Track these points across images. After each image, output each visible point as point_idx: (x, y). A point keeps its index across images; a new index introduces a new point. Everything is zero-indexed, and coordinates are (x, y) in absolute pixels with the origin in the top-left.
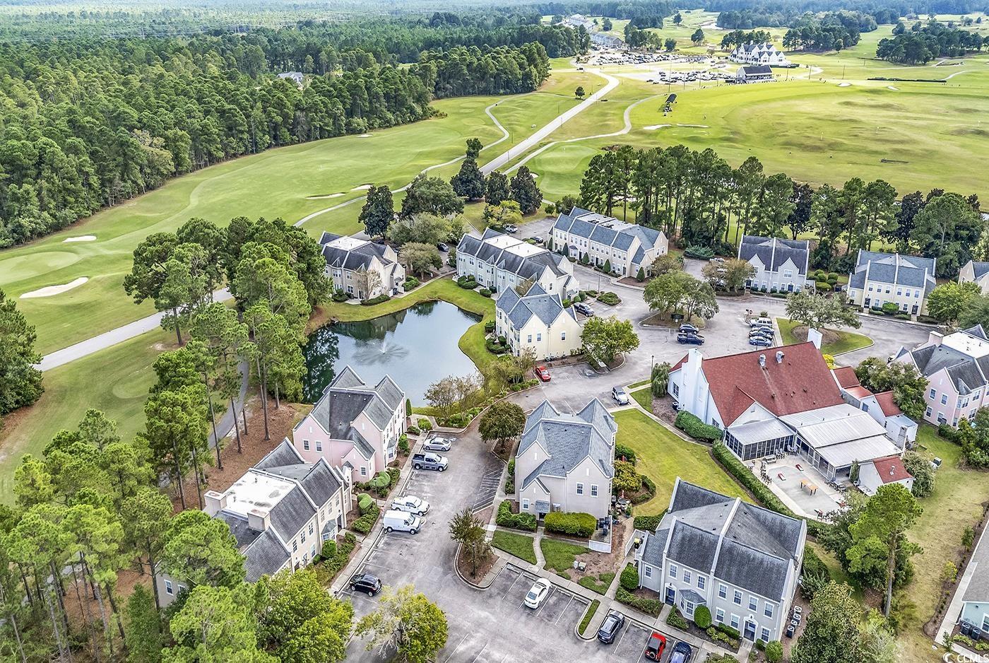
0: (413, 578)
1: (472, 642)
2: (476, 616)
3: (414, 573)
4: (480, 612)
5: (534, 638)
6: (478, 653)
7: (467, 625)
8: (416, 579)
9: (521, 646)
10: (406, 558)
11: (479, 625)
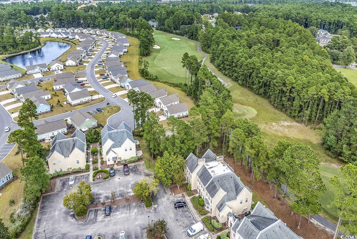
0: (170, 218)
1: (133, 214)
2: (139, 221)
3: (172, 220)
4: (138, 223)
5: (115, 227)
6: (129, 212)
7: (139, 217)
8: (169, 219)
9: (117, 222)
10: (180, 223)
11: (135, 219)
